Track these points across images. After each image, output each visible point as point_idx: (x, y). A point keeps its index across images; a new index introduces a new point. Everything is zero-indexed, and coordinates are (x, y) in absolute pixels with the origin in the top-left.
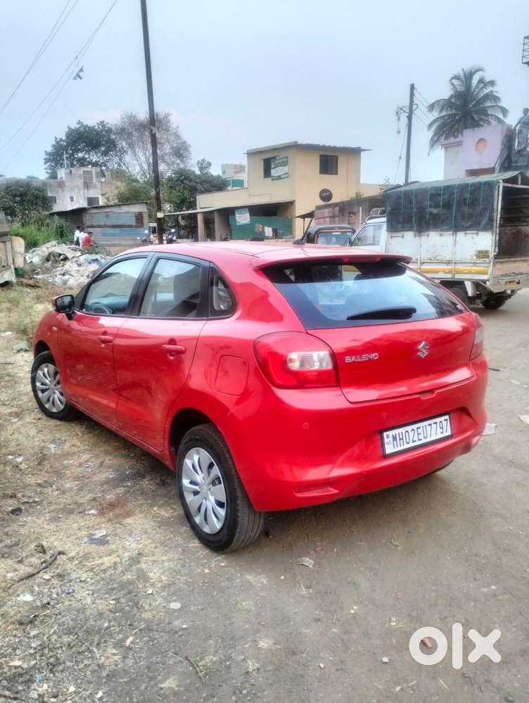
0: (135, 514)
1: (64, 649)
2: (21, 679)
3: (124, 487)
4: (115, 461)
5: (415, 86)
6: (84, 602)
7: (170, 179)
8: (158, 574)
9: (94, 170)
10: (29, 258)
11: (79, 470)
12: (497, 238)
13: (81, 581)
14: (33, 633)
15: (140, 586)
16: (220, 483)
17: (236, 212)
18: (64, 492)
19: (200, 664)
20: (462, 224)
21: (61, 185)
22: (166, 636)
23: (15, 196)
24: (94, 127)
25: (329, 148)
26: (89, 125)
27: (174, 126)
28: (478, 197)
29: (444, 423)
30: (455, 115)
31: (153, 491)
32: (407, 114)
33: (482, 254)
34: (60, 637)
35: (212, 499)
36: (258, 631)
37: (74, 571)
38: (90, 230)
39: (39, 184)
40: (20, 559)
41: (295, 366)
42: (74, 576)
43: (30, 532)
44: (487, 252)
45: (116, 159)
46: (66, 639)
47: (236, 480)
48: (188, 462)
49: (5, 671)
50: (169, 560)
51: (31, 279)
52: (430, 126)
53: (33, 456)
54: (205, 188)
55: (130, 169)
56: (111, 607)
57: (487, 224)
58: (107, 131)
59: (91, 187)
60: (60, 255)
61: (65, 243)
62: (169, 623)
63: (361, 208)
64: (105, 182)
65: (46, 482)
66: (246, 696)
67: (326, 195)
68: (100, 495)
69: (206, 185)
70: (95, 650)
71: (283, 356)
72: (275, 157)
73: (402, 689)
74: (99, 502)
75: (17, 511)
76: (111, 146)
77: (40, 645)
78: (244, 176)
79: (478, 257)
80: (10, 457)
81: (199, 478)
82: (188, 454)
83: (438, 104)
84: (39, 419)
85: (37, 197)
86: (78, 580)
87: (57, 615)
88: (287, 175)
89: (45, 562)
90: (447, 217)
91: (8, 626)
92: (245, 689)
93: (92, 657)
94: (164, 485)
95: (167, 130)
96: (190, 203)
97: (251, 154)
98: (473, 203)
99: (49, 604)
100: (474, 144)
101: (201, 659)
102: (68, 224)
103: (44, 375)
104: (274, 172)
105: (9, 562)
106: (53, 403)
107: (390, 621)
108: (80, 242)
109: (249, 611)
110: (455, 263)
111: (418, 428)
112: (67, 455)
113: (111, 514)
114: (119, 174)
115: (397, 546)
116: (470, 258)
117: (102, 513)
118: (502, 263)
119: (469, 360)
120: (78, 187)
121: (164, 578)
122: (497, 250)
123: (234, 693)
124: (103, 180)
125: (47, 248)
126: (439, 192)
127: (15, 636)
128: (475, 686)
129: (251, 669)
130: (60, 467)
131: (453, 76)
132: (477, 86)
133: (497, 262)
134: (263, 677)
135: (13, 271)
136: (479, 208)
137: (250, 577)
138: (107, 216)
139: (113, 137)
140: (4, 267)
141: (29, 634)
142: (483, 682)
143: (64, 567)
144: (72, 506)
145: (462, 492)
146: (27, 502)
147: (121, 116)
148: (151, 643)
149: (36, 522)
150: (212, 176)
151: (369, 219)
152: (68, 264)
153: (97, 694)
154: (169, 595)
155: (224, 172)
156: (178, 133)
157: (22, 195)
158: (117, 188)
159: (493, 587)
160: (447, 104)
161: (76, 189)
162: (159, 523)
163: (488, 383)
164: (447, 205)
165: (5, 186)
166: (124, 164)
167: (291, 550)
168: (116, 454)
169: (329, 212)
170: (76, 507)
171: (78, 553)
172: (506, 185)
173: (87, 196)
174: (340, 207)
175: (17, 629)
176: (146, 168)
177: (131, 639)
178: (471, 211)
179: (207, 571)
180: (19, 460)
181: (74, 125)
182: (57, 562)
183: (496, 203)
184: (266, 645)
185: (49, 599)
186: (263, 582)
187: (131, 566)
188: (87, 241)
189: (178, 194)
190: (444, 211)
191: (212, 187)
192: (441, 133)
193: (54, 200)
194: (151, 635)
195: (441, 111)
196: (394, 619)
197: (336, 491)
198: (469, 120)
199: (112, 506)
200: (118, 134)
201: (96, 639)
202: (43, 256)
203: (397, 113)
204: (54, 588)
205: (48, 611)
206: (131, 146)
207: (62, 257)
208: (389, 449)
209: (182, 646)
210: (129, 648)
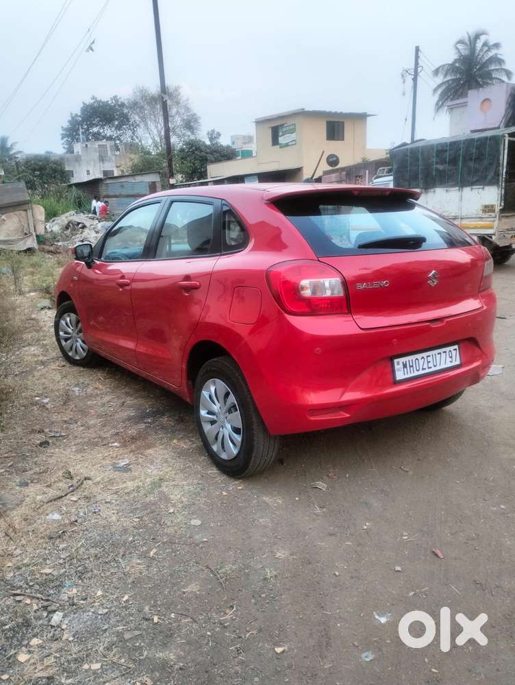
0: (156, 446)
1: (91, 559)
2: (52, 584)
3: (145, 423)
4: (135, 401)
5: (420, 48)
6: (110, 520)
7: (182, 150)
8: (179, 496)
9: (109, 144)
10: (50, 227)
11: (102, 409)
12: (503, 193)
13: (106, 502)
14: (62, 546)
15: (162, 506)
16: (236, 410)
17: (246, 180)
18: (89, 428)
19: (220, 572)
20: (468, 179)
21: (78, 159)
22: (187, 548)
23: (35, 170)
24: (108, 101)
25: (336, 114)
26: (102, 100)
27: (184, 99)
28: (483, 151)
29: (454, 352)
30: (459, 79)
31: (173, 426)
32: (413, 77)
33: (488, 209)
34: (87, 550)
35: (229, 426)
36: (275, 544)
37: (100, 494)
38: (106, 199)
39: (57, 158)
40: (49, 483)
41: (307, 293)
42: (99, 498)
43: (57, 461)
44: (492, 206)
45: (129, 133)
46: (93, 551)
47: (251, 406)
48: (205, 393)
49: (37, 577)
50: (189, 485)
51: (52, 245)
52: (435, 90)
53: (59, 397)
54: (215, 158)
55: (143, 142)
56: (135, 524)
57: (493, 178)
58: (119, 106)
59: (106, 160)
60: (79, 223)
61: (84, 213)
62: (190, 537)
63: (367, 171)
64: (120, 156)
65: (71, 419)
66: (265, 599)
67: (333, 161)
68: (122, 430)
69: (216, 155)
70: (120, 560)
71: (295, 283)
72: (283, 125)
73: (415, 594)
74: (122, 436)
75: (44, 444)
76: (124, 120)
77: (69, 556)
78: (253, 147)
79: (484, 211)
80: (37, 398)
81: (216, 408)
82: (205, 386)
83: (443, 69)
84: (64, 366)
85: (55, 171)
86: (104, 502)
87: (84, 531)
88: (294, 142)
89: (71, 486)
90: (453, 174)
91: (38, 541)
92: (264, 593)
93: (118, 567)
94: (182, 421)
95: (178, 103)
96: (201, 173)
97: (260, 123)
98: (479, 158)
99: (76, 521)
100: (480, 104)
101: (221, 568)
102: (85, 194)
103: (66, 324)
104: (282, 140)
105: (38, 486)
106: (76, 350)
107: (402, 535)
108: (97, 210)
109: (265, 527)
110: (461, 218)
111: (427, 357)
112: (90, 397)
113: (133, 446)
114: (132, 147)
115: (407, 471)
116: (475, 213)
117: (124, 445)
118: (507, 217)
119: (479, 292)
120: (94, 161)
121: (184, 500)
122: (503, 204)
123: (253, 596)
124: (118, 153)
125: (66, 217)
126: (446, 148)
127: (45, 548)
128: (486, 591)
129: (269, 576)
130: (84, 407)
131: (458, 40)
132: (481, 50)
133: (502, 216)
134: (280, 583)
135: (35, 238)
136: (486, 162)
137: (266, 499)
138: (122, 186)
139: (126, 111)
140: (26, 234)
141: (58, 547)
142: (495, 588)
143: (90, 491)
144: (96, 440)
145: (470, 424)
146: (54, 436)
147: (133, 90)
148: (174, 554)
149: (63, 454)
150: (221, 146)
151: (375, 179)
152: (86, 231)
153: (123, 597)
154: (189, 514)
155: (233, 143)
156: (188, 106)
157: (41, 169)
158: (131, 160)
159: (503, 507)
160: (452, 68)
161: (92, 163)
162: (178, 453)
163: (495, 329)
164: (454, 161)
165: (24, 161)
166: (137, 137)
167: (305, 475)
168: (137, 395)
169: (336, 177)
170: (100, 440)
171: (103, 479)
172: (511, 139)
173: (102, 169)
174: (347, 171)
175: (47, 543)
176: (159, 141)
177: (155, 550)
178: (477, 166)
179: (225, 493)
180: (46, 401)
181: (89, 101)
182: (83, 486)
183: (501, 157)
184: (283, 556)
185: (76, 518)
186: (278, 503)
187: (154, 489)
188: (104, 210)
189: (189, 164)
190: (450, 168)
191: (222, 157)
192: (446, 97)
193: (71, 173)
194: (173, 547)
195: (445, 76)
196: (405, 533)
197: (348, 415)
198: (474, 84)
199: (134, 439)
200: (131, 108)
201: (121, 551)
202: (63, 225)
203: (403, 76)
204: (81, 508)
205: (76, 528)
206: (143, 119)
207: (80, 226)
208: (400, 375)
209: (203, 557)
210: (153, 559)
